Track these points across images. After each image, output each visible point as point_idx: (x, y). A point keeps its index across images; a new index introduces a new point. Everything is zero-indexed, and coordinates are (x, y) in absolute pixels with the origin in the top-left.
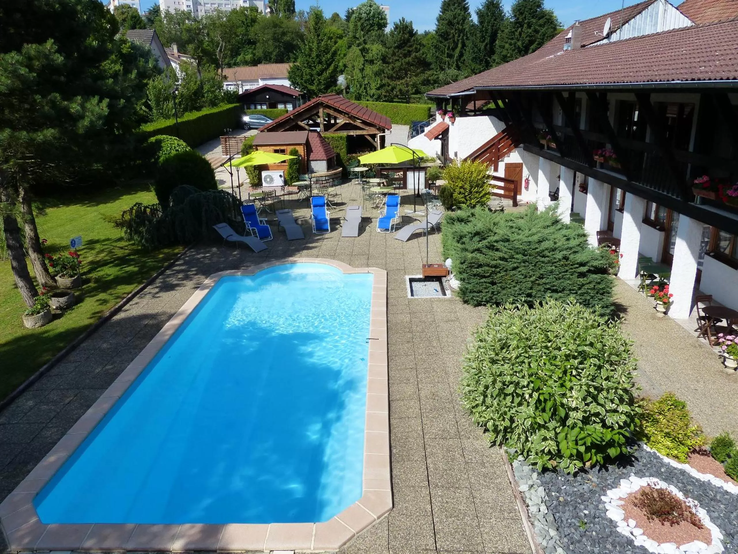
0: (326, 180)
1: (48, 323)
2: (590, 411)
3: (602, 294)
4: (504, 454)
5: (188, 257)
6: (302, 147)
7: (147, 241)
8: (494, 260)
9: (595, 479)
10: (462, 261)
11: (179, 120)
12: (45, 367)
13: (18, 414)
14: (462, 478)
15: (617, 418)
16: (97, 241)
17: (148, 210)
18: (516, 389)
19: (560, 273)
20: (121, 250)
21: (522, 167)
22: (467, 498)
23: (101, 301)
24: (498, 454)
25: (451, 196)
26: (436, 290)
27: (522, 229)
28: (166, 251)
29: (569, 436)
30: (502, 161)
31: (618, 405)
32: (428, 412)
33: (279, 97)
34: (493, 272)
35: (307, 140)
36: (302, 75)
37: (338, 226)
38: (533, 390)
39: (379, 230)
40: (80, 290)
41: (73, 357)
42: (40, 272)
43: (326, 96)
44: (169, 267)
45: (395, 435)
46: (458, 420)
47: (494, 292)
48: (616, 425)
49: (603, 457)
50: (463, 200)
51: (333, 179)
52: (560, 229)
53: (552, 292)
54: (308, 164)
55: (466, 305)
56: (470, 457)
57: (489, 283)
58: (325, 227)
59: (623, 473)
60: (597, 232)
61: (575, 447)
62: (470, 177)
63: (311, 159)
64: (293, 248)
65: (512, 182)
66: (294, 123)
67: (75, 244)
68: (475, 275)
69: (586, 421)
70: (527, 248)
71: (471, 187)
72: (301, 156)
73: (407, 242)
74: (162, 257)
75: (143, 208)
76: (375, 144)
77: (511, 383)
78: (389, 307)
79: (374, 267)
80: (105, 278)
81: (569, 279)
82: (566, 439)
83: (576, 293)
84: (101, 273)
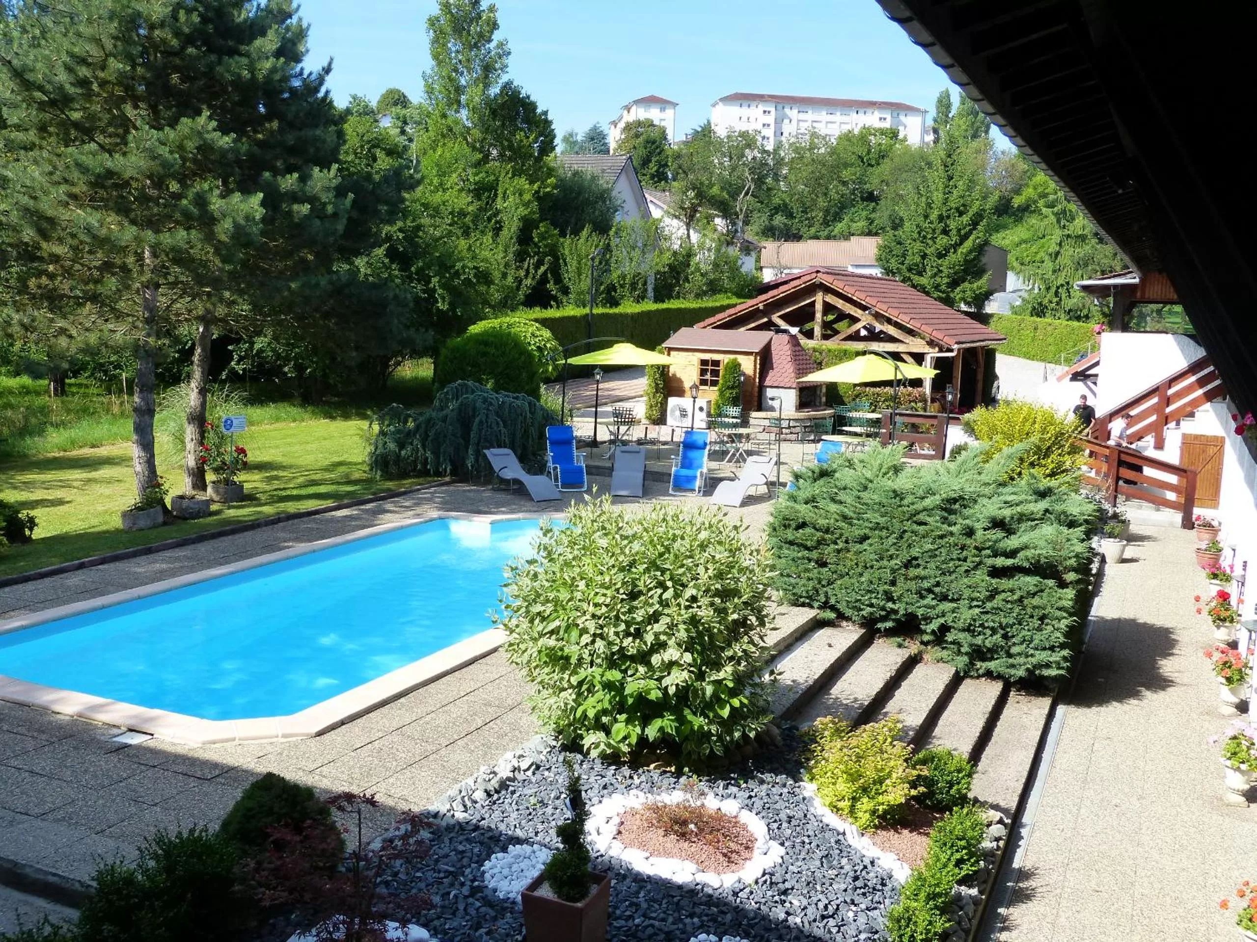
0: (789, 427)
6: (752, 358)
21: (1223, 446)
30: (1176, 428)
34: (822, 541)
35: (767, 348)
36: (904, 256)
47: (822, 580)
51: (804, 427)
54: (760, 393)
57: (814, 561)
58: (689, 485)
63: (767, 383)
65: (1183, 472)
66: (765, 320)
67: (231, 426)
72: (747, 376)
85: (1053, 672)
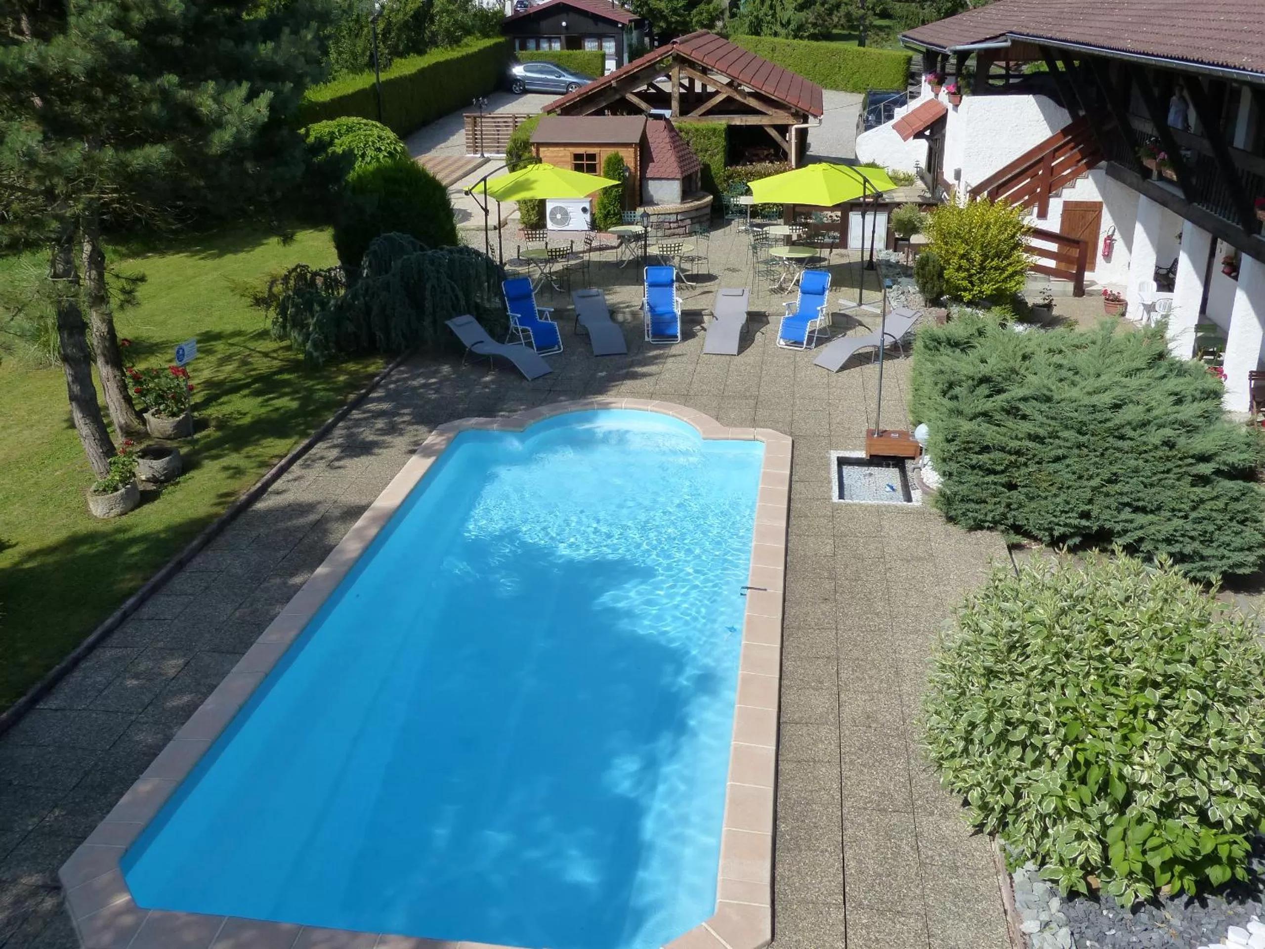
0: (677, 221)
1: (132, 510)
2: (1175, 792)
3: (1242, 522)
4: (998, 852)
5: (394, 382)
6: (632, 150)
7: (315, 345)
8: (1017, 438)
9: (1176, 922)
10: (950, 437)
11: (384, 77)
12: (131, 601)
13: (86, 691)
14: (911, 894)
15: (1231, 808)
16: (218, 336)
17: (319, 281)
18: (1031, 734)
19: (1155, 474)
20: (265, 360)
21: (1101, 211)
22: (917, 935)
23: (231, 471)
24: (986, 852)
25: (940, 275)
26: (892, 488)
27: (1082, 372)
28: (352, 367)
29: (1129, 833)
30: (1058, 196)
31: (1235, 785)
32: (855, 754)
33: (589, 26)
34: (1012, 464)
35: (644, 137)
37: (698, 327)
38: (1065, 742)
39: (782, 342)
40: (189, 443)
41: (180, 582)
42: (117, 404)
43: (687, 41)
44: (358, 404)
45: (786, 795)
46: (913, 773)
47: (1011, 504)
48: (1229, 821)
49: (1196, 882)
50: (965, 283)
51: (692, 219)
52: (1164, 377)
53: (1134, 512)
54: (641, 186)
55: (950, 527)
56: (930, 853)
57: (1003, 486)
58: (670, 332)
59: (1235, 914)
60: (1251, 372)
61: (1141, 858)
62: (982, 236)
63: (648, 175)
64: (604, 374)
65: (1075, 243)
66: (618, 97)
67: (183, 355)
68: (973, 467)
69: (1166, 811)
70: (1087, 418)
71: (985, 257)
72: (628, 169)
73: (840, 374)
74: (344, 381)
75: (309, 275)
76: (785, 146)
77: (1022, 722)
78: (792, 518)
79: (767, 427)
80: (236, 419)
81: (1173, 487)
82: (1123, 839)
83: (1186, 517)
84: (227, 409)
85: (1246, 571)
